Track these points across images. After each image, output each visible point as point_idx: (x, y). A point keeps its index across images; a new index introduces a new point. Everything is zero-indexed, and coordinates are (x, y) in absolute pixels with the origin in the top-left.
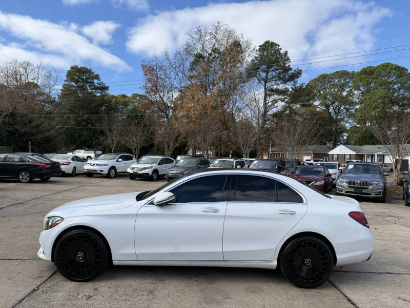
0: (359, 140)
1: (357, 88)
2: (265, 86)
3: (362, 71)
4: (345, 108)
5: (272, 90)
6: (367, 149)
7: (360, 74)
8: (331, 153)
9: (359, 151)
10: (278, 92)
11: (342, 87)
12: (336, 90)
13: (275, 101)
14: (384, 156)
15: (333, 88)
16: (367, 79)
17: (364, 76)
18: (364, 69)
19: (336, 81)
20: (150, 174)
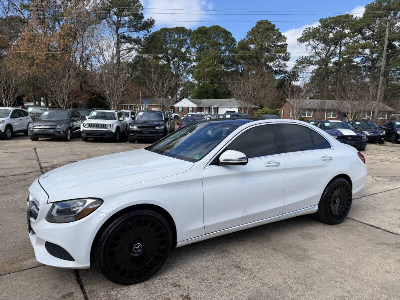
0: (197, 95)
1: (194, 47)
2: (117, 32)
3: (198, 30)
4: (183, 64)
5: (124, 37)
6: (206, 102)
7: (197, 33)
8: (176, 106)
9: (199, 105)
10: (130, 40)
11: (182, 43)
12: (177, 46)
13: (130, 50)
14: (218, 108)
15: (175, 43)
16: (202, 38)
17: (200, 35)
18: (199, 28)
19: (176, 37)
20: (3, 131)
